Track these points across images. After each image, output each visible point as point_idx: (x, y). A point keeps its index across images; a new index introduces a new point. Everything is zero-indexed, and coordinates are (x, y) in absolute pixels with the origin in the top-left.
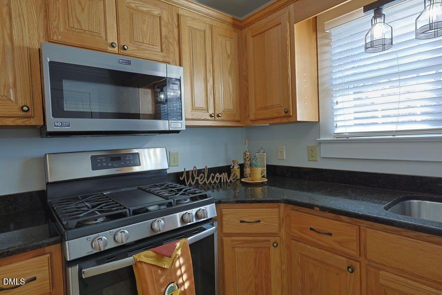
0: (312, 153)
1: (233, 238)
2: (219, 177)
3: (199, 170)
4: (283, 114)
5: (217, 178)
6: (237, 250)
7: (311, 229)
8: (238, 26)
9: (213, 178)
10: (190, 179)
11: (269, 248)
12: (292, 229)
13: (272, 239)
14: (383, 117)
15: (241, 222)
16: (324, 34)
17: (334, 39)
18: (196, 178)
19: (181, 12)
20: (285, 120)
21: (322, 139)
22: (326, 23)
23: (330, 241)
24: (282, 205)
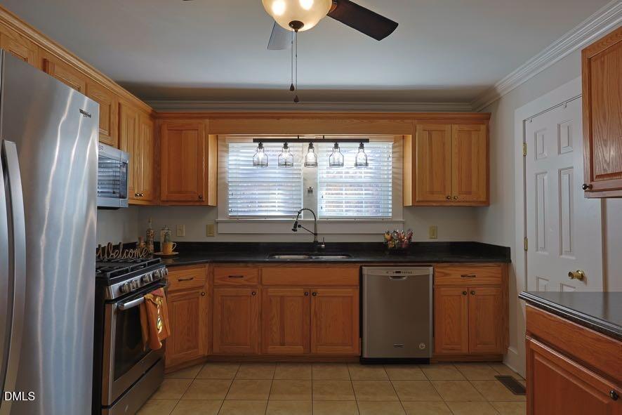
0: (210, 230)
1: (172, 295)
2: (133, 252)
3: (114, 246)
4: (197, 199)
5: (131, 254)
6: (175, 303)
7: (230, 277)
8: (154, 116)
9: (127, 253)
10: (106, 256)
11: (198, 298)
12: (216, 281)
13: (201, 291)
14: (279, 207)
15: (180, 280)
16: (224, 143)
17: (230, 149)
18: (111, 254)
19: (121, 101)
20: (198, 204)
21: (219, 219)
22: (227, 137)
23: (242, 281)
24: (207, 265)
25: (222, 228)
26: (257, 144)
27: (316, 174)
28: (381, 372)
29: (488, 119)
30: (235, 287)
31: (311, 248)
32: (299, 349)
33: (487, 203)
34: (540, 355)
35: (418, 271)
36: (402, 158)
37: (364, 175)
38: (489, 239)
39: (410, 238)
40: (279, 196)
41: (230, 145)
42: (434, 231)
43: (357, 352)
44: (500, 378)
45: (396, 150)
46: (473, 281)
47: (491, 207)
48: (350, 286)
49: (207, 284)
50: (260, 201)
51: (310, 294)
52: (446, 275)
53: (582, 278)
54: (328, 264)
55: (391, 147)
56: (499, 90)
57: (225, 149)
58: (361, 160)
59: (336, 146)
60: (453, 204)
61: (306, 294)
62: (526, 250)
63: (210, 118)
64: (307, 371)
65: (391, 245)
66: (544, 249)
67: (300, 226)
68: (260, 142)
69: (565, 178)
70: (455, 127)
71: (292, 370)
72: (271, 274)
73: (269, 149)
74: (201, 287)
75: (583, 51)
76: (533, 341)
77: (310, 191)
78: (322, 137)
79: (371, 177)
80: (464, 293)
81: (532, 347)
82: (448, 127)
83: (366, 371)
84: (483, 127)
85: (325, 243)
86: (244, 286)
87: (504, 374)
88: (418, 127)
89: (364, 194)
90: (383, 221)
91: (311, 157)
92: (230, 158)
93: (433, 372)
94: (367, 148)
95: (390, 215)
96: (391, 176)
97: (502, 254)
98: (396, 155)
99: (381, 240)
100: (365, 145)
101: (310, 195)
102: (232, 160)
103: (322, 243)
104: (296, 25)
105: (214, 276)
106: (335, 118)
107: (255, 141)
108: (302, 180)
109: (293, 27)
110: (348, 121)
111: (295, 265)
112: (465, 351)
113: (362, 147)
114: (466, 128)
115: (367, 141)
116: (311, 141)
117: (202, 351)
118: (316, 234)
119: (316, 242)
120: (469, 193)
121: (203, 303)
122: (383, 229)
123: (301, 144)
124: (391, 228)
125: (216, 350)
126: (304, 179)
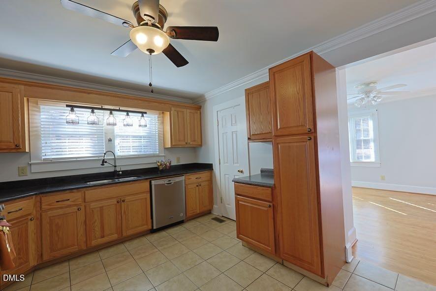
0: (22, 171)
4: (13, 147)
7: (57, 202)
11: (28, 223)
12: (43, 207)
13: (30, 217)
15: (9, 213)
16: (36, 105)
17: (42, 110)
21: (32, 162)
22: (40, 101)
23: (68, 203)
24: (34, 197)
25: (34, 169)
26: (69, 109)
27: (113, 130)
28: (163, 233)
29: (200, 108)
30: (61, 208)
31: (113, 175)
32: (115, 236)
33: (201, 145)
34: (241, 201)
35: (178, 179)
36: (163, 123)
37: (142, 132)
38: (201, 161)
39: (170, 164)
40: (86, 144)
41: (41, 107)
42: (178, 159)
43: (150, 227)
44: (213, 219)
45: (159, 119)
46: (200, 180)
47: (203, 147)
48: (144, 192)
49: (34, 212)
50: (69, 147)
51: (120, 201)
52: (190, 179)
53: (242, 172)
54: (131, 182)
55: (157, 117)
56: (206, 97)
57: (37, 109)
58: (143, 123)
59: (128, 115)
60: (189, 146)
61: (118, 202)
62: (220, 164)
63: (25, 85)
64: (121, 247)
65: (161, 168)
66: (227, 163)
67: (106, 162)
68: (72, 108)
69: (234, 135)
70: (188, 111)
71: (112, 250)
72: (91, 194)
73: (79, 112)
74: (30, 214)
75: (246, 90)
76: (238, 196)
77: (110, 140)
78: (118, 109)
79: (147, 133)
80: (197, 186)
81: (238, 199)
82: (185, 110)
83: (156, 236)
84: (199, 112)
85: (122, 171)
86: (69, 206)
87: (214, 217)
88: (172, 108)
89: (143, 142)
90: (154, 156)
91: (111, 120)
92: (42, 117)
93: (187, 225)
94: (146, 117)
95: (158, 152)
96: (157, 133)
97: (209, 167)
98: (160, 122)
99: (155, 166)
100: (145, 115)
101: (110, 142)
102: (43, 118)
103: (120, 171)
104: (151, 51)
105: (41, 204)
106: (128, 98)
107: (67, 106)
108: (104, 133)
109: (150, 52)
110: (136, 101)
111: (110, 186)
112: (198, 212)
113: (143, 116)
114: (192, 111)
115: (146, 113)
116: (111, 111)
117: (33, 262)
118: (115, 166)
119: (115, 172)
120: (195, 141)
121: (32, 226)
122: (154, 160)
123: (102, 111)
124: (160, 159)
125: (46, 258)
126: (105, 133)
